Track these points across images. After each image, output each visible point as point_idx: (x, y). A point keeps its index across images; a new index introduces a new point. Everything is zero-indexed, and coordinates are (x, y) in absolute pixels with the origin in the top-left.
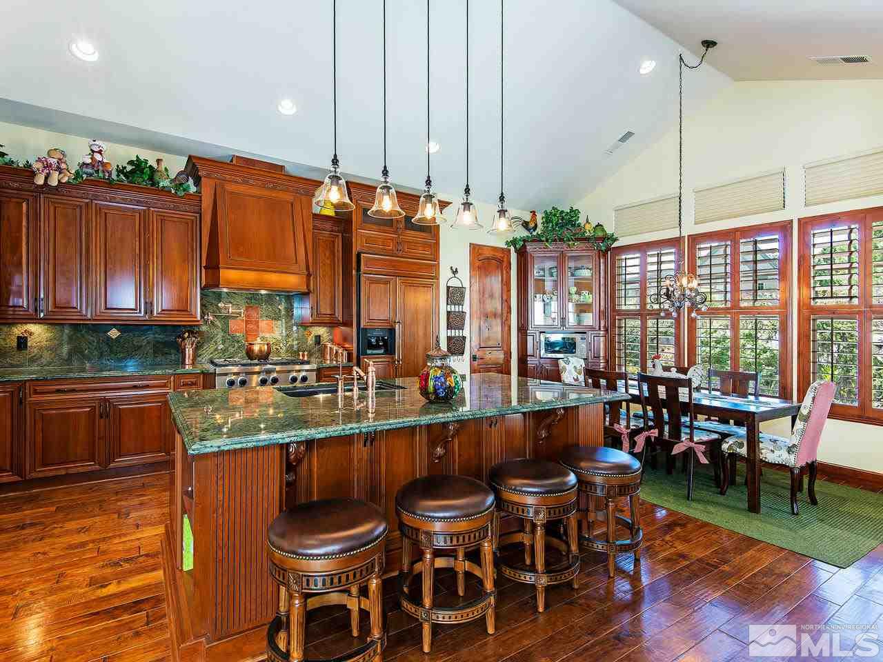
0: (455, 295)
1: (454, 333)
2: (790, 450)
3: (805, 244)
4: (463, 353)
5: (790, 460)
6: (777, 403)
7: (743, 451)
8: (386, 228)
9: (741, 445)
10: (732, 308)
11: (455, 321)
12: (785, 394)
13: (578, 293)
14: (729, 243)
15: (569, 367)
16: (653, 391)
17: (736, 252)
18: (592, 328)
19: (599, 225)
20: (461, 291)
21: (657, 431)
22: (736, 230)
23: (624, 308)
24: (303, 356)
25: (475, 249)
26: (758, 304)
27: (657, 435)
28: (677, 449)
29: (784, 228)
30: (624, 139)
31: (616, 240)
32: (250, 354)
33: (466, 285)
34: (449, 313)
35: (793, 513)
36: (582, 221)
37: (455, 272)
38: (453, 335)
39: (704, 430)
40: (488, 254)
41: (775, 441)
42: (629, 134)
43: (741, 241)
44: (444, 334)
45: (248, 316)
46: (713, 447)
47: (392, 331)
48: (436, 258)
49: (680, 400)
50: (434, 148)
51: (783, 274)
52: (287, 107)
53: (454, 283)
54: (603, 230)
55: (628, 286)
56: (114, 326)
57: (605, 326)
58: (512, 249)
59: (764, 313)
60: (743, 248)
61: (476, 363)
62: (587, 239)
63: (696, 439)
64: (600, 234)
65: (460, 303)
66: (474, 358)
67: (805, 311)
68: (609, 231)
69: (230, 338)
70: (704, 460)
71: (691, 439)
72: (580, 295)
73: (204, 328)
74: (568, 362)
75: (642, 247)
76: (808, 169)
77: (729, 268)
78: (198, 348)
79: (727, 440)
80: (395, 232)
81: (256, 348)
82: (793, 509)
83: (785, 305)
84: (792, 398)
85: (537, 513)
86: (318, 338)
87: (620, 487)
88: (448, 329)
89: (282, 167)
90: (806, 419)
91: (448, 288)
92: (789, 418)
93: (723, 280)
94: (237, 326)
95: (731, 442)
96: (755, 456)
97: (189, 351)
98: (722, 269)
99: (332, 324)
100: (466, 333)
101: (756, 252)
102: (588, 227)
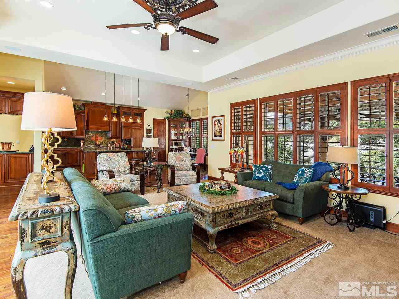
0: (148, 131)
8: (129, 116)
18: (185, 139)
25: (155, 120)
31: (191, 118)
32: (96, 144)
33: (152, 129)
34: (147, 136)
37: (149, 126)
40: (160, 121)
45: (95, 136)
47: (130, 140)
48: (143, 122)
53: (149, 128)
56: (66, 138)
58: (166, 119)
65: (150, 133)
69: (91, 141)
73: (86, 139)
78: (84, 143)
81: (97, 143)
86: (113, 141)
91: (147, 129)
94: (93, 139)
97: (82, 144)
99: (117, 138)
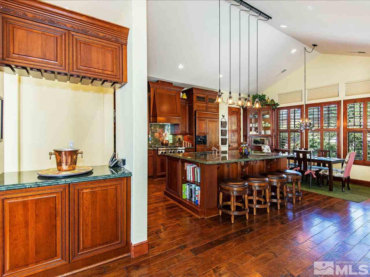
0: (224, 124)
1: (223, 137)
2: (342, 173)
3: (345, 109)
4: (226, 144)
5: (342, 175)
6: (336, 159)
7: (327, 173)
8: (203, 102)
9: (326, 172)
10: (321, 129)
11: (224, 133)
12: (339, 156)
13: (265, 123)
14: (319, 107)
15: (265, 149)
16: (298, 155)
17: (322, 111)
18: (270, 136)
19: (272, 100)
20: (225, 123)
21: (299, 168)
22: (322, 103)
23: (281, 128)
24: (177, 144)
25: (230, 108)
26: (329, 128)
27: (299, 169)
28: (306, 173)
29: (338, 103)
30: (283, 72)
31: (279, 105)
33: (227, 121)
34: (222, 130)
35: (343, 191)
36: (266, 98)
37: (224, 116)
38: (223, 138)
39: (314, 168)
40: (234, 110)
41: (337, 170)
42: (285, 70)
43: (324, 107)
44: (220, 137)
46: (317, 172)
47: (205, 137)
48: (218, 112)
49: (307, 158)
50: (221, 76)
51: (338, 118)
52: (181, 67)
53: (223, 120)
54: (274, 102)
55: (283, 121)
57: (275, 135)
58: (241, 108)
59: (332, 131)
60: (324, 109)
61: (230, 147)
62: (268, 105)
63: (312, 170)
64: (273, 103)
65: (225, 127)
66: (229, 146)
67: (346, 130)
68: (276, 102)
69: (155, 139)
70: (315, 176)
71: (311, 170)
72: (265, 124)
74: (265, 147)
75: (288, 108)
76: (347, 84)
77: (319, 115)
79: (322, 170)
80: (206, 104)
81: (164, 142)
82: (343, 190)
83: (339, 128)
84: (341, 158)
85: (278, 184)
86: (179, 139)
87: (296, 179)
88: (221, 136)
89: (172, 83)
90: (347, 163)
91: (222, 122)
92: (341, 163)
93: (317, 120)
94: (157, 135)
95: (323, 171)
96: (331, 174)
98: (317, 116)
99: (185, 134)
100: (227, 137)
101: (329, 111)
102: (268, 101)
